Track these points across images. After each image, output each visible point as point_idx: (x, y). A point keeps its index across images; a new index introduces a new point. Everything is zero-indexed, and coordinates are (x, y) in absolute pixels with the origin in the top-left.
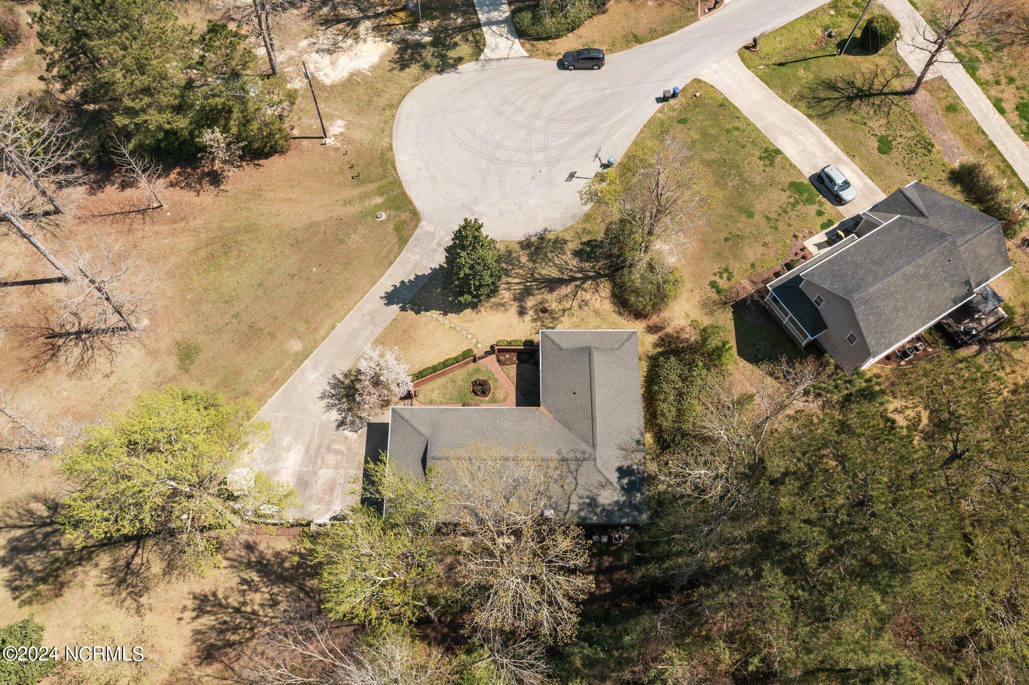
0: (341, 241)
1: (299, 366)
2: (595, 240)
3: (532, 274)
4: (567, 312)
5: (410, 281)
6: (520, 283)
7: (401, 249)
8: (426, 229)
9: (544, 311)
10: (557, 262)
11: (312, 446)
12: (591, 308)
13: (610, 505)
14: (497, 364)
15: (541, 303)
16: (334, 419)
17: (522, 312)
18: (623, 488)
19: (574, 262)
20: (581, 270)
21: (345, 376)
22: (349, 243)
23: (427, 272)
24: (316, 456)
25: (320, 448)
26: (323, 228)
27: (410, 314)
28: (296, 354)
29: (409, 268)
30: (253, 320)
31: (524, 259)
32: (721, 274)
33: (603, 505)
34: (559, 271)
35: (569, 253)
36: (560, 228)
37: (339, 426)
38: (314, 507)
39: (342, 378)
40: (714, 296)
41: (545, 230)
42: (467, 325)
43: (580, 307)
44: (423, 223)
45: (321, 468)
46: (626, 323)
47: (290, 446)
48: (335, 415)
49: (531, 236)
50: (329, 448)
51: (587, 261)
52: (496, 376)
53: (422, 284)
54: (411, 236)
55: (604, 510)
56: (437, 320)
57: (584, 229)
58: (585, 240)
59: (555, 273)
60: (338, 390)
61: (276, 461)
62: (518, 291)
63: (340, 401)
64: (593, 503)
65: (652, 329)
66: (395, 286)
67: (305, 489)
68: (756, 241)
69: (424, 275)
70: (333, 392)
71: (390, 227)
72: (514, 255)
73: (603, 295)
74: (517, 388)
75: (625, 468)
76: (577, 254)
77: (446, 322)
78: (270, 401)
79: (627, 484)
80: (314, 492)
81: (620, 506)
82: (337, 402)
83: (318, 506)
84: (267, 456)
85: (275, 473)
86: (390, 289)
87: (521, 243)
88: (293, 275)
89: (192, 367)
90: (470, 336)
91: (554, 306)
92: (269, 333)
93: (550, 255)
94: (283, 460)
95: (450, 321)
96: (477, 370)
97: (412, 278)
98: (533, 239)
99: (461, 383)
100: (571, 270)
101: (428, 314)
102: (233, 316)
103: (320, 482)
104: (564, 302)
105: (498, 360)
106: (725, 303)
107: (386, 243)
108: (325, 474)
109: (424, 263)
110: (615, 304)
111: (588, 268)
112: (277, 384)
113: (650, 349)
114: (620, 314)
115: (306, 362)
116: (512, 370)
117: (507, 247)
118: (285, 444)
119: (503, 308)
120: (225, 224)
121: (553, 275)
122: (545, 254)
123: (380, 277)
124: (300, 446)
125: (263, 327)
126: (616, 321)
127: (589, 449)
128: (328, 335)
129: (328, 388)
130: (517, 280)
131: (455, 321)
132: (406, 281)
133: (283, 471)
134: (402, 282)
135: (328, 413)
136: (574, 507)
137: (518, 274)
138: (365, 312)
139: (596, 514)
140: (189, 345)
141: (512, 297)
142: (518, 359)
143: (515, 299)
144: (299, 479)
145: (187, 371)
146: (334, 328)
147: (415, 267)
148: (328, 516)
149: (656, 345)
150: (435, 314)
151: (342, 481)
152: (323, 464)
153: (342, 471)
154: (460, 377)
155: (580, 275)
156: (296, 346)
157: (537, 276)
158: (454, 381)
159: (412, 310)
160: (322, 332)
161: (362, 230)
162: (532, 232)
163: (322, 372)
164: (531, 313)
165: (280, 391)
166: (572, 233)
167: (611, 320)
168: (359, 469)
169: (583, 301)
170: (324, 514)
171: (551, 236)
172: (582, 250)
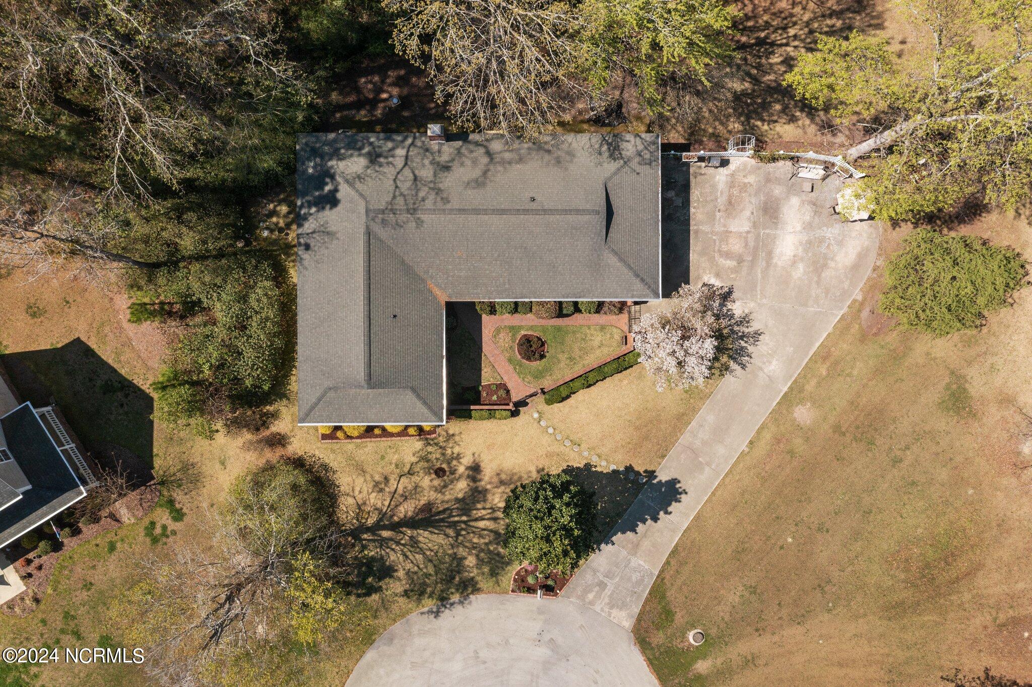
0: (753, 590)
1: (795, 381)
2: (359, 596)
3: (458, 534)
4: (406, 470)
5: (644, 521)
6: (476, 520)
7: (661, 577)
8: (623, 614)
9: (440, 472)
10: (419, 557)
11: (764, 263)
12: (368, 478)
13: (351, 155)
14: (510, 386)
15: (445, 486)
16: (738, 304)
17: (475, 468)
18: (332, 177)
19: (394, 557)
20: (383, 542)
21: (727, 369)
22: (741, 588)
23: (618, 538)
24: (756, 248)
25: (753, 261)
26: (784, 612)
27: (640, 468)
28: (802, 402)
29: (646, 544)
30: (870, 454)
31: (471, 561)
32: (164, 534)
33: (360, 155)
34: (417, 542)
35: (401, 574)
36: (414, 616)
37: (730, 293)
38: (751, 179)
39: (732, 364)
40: (179, 496)
41: (437, 614)
42: (556, 448)
43: (386, 479)
44: (628, 624)
45: (748, 232)
46: (317, 453)
47: (794, 263)
48: (737, 308)
49: (461, 603)
50: (740, 261)
51: (373, 559)
52: (511, 368)
53: (625, 517)
54: (647, 600)
55: (360, 149)
56: (599, 456)
57: (375, 617)
58: (375, 597)
59: (424, 536)
60: (736, 347)
61: (810, 242)
62: (479, 506)
63: (732, 330)
64: (374, 158)
65: (278, 441)
66: (667, 513)
67: (766, 203)
68: (101, 592)
69: (624, 532)
70: (743, 344)
71: (680, 618)
72: (486, 569)
73: (350, 501)
74: (480, 348)
75: (328, 206)
76: (387, 572)
77: (586, 454)
78: (830, 329)
79: (327, 184)
80: (753, 200)
81: (336, 154)
82: (736, 328)
83: (746, 181)
84: (823, 250)
85: (808, 227)
86: (674, 507)
87: (476, 590)
88: (819, 530)
89: (947, 380)
90: (551, 430)
91: (426, 481)
92: (844, 434)
93: (431, 570)
94: (801, 243)
95: (580, 454)
96: (538, 375)
97: (641, 527)
98: (456, 598)
99: (560, 356)
100: (398, 543)
101: (613, 467)
102: (901, 461)
103: (747, 213)
104: (410, 487)
105: (508, 392)
106: (162, 483)
107: (685, 588)
108: (741, 224)
109: (624, 553)
110: (333, 485)
111: (371, 545)
112: (823, 355)
113: (284, 410)
114: (325, 467)
115: (785, 389)
116: (487, 377)
117: (497, 583)
118: (801, 266)
119: (503, 477)
120: (935, 618)
121: (426, 534)
122: (437, 570)
123: (688, 528)
124: (779, 263)
125: (854, 445)
126: (332, 456)
127: (376, 228)
128: (759, 432)
129: (751, 349)
130: (482, 524)
131: (573, 455)
132: (649, 522)
133: (799, 227)
134: (655, 519)
135: (747, 311)
136: (401, 152)
137: (481, 536)
138: (707, 469)
139: (371, 144)
140: (958, 413)
141: (489, 497)
142: (479, 392)
143: (485, 492)
144: (776, 218)
145: (952, 373)
146: (751, 442)
147: (637, 546)
148: (732, 167)
149: (275, 415)
150: (604, 466)
151: (718, 214)
152: (746, 238)
153: (718, 228)
154: (562, 365)
155: (385, 534)
156: (803, 414)
157: (451, 532)
158: (571, 359)
159: (638, 473)
160: (767, 436)
161: (723, 611)
162: (458, 609)
163: (761, 374)
164: (461, 469)
165: (817, 344)
166: (395, 608)
167: (339, 458)
168: (697, 232)
169: (381, 490)
170: (738, 170)
171: (429, 604)
172: (380, 579)
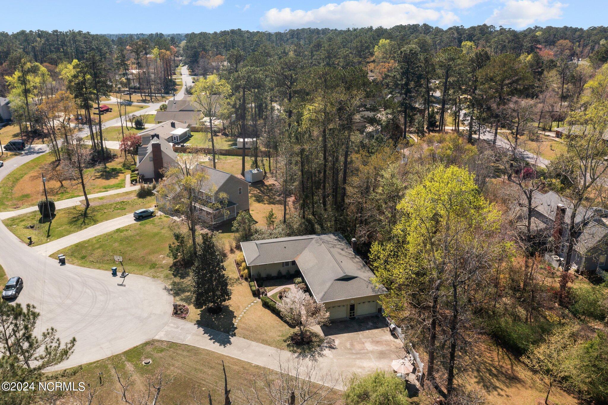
2: (173, 273)
5: (210, 336)
8: (162, 336)
23: (201, 329)
24: (360, 354)
25: (353, 354)
27: (237, 331)
29: (198, 338)
36: (164, 285)
37: (334, 348)
41: (165, 289)
44: (157, 338)
45: (367, 350)
48: (327, 352)
53: (212, 330)
54: (169, 342)
57: (164, 277)
58: (173, 277)
66: (214, 342)
74: (280, 286)
76: (183, 278)
82: (316, 353)
86: (218, 344)
87: (175, 296)
90: (249, 306)
93: (184, 286)
95: (240, 314)
97: (206, 335)
98: (172, 292)
101: (236, 324)
108: (370, 347)
109: (194, 332)
118: (360, 370)
123: (207, 350)
124: (357, 362)
133: (379, 366)
134: (211, 339)
135: (327, 355)
138: (240, 353)
144: (380, 358)
146: (257, 366)
147: (198, 335)
150: (236, 321)
151: (370, 339)
152: (364, 349)
153: (363, 340)
159: (234, 331)
161: (161, 370)
162: (167, 293)
165: (319, 383)
166: (168, 281)
168: (358, 334)
170: (396, 342)
171: (169, 287)
172: (180, 277)
